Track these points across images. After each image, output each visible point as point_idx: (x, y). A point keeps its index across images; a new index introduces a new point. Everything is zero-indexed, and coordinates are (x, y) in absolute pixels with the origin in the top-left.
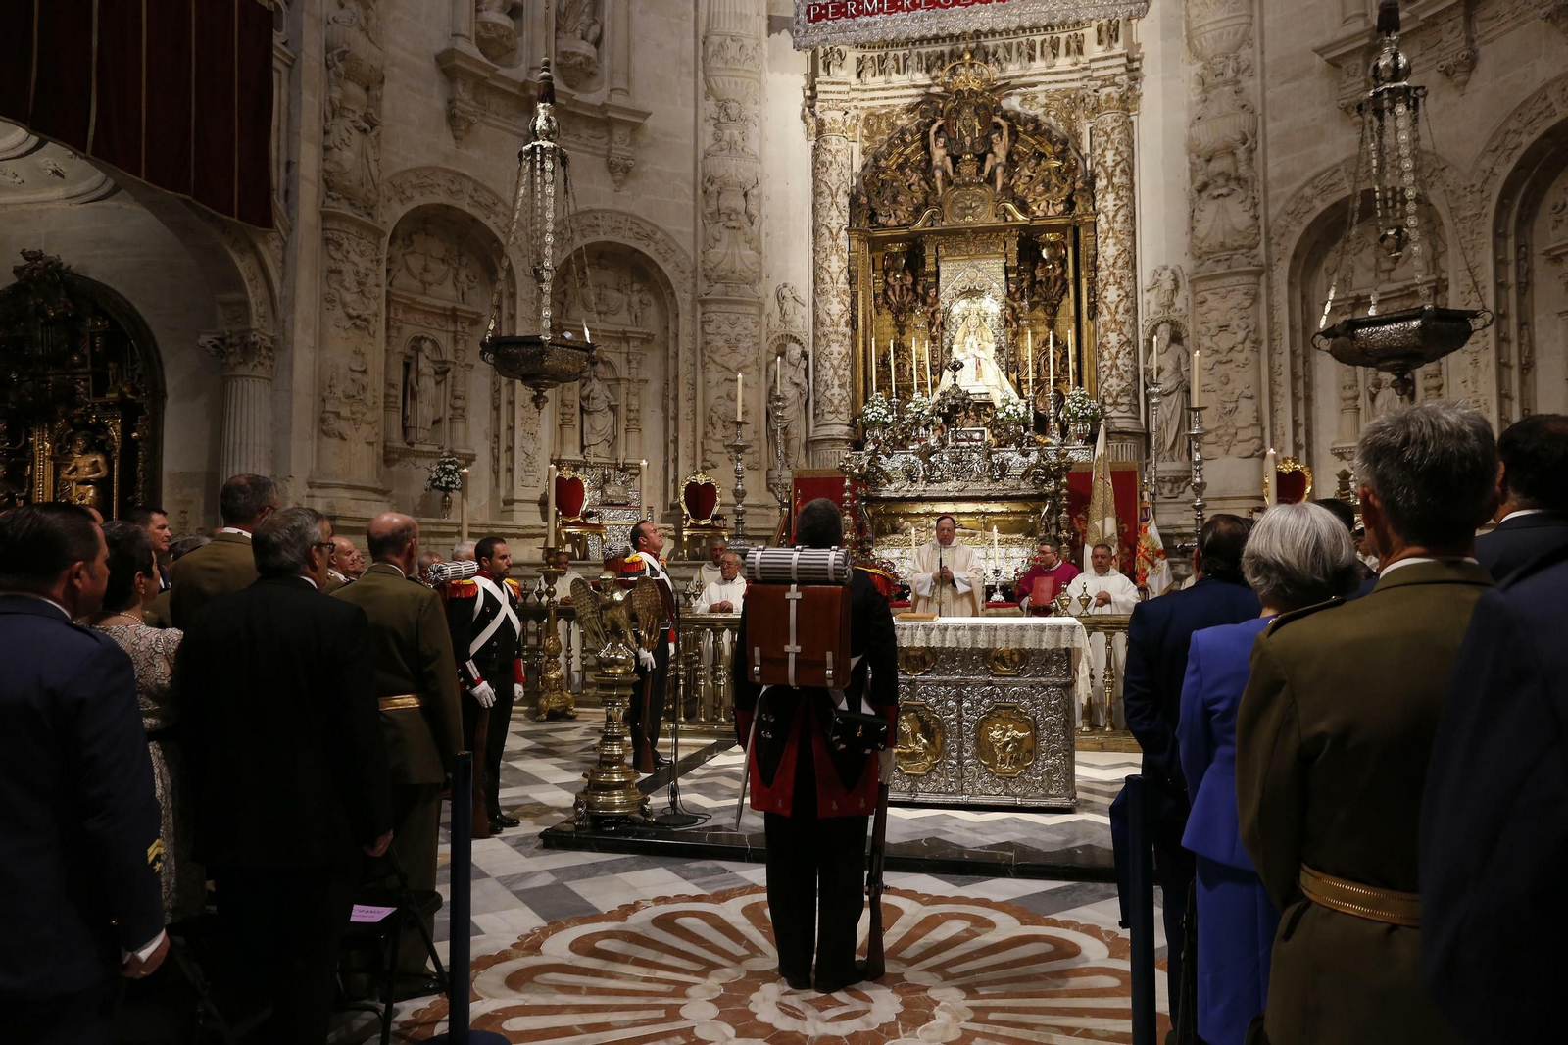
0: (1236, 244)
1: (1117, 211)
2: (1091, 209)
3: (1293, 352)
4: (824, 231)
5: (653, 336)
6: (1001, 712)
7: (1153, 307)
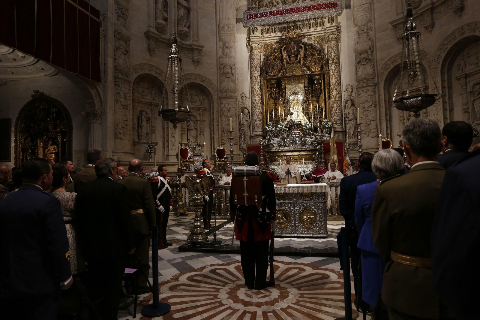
0: (369, 78)
1: (335, 70)
2: (328, 69)
3: (386, 108)
4: (254, 77)
5: (206, 108)
6: (306, 210)
7: (346, 96)
